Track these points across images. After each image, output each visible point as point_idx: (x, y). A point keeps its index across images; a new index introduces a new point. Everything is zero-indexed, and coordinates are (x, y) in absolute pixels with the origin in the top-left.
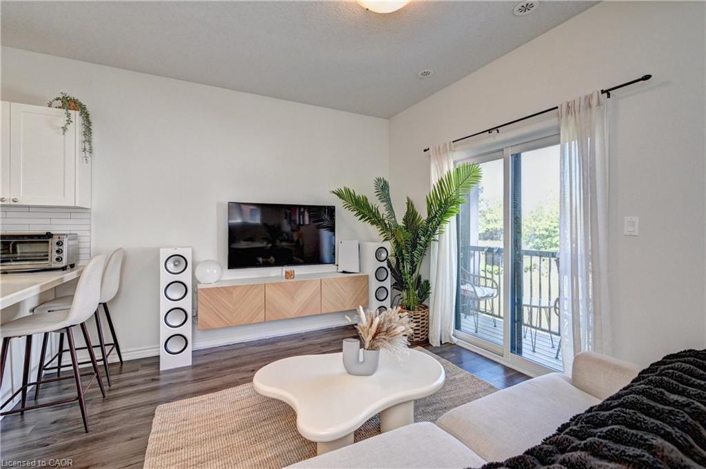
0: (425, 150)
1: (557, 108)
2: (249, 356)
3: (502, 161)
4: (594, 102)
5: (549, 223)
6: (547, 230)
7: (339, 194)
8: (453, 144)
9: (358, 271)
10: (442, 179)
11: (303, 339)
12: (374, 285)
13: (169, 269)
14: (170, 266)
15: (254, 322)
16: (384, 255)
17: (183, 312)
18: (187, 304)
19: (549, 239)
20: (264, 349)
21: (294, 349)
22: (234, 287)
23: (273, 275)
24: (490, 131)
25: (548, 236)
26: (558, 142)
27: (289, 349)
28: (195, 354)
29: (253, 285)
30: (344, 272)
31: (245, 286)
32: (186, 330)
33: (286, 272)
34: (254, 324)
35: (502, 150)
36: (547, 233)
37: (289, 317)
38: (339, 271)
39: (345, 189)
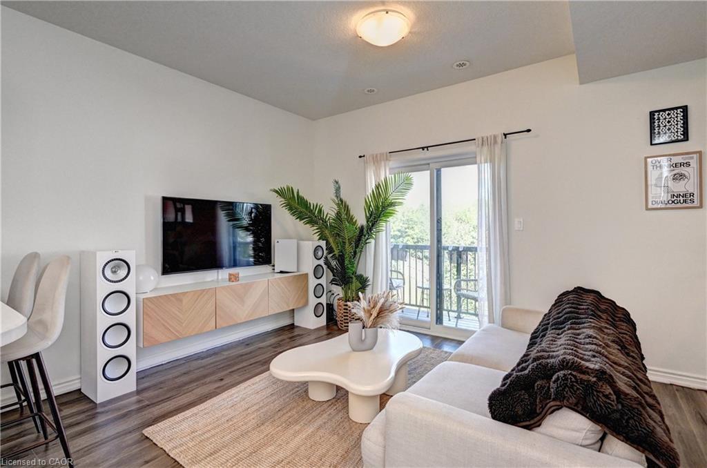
0: (360, 157)
1: (474, 139)
2: (201, 369)
3: (429, 172)
4: (499, 140)
5: (401, 224)
6: (399, 231)
7: (280, 193)
8: (389, 154)
9: (295, 270)
10: (379, 184)
11: (248, 345)
12: (313, 282)
13: (107, 277)
14: (108, 273)
15: (205, 331)
16: (320, 253)
17: (124, 327)
18: (129, 318)
19: (401, 239)
20: (212, 361)
21: (246, 354)
22: (184, 294)
23: (209, 279)
24: (423, 148)
25: (400, 237)
26: (476, 163)
27: (242, 355)
28: (141, 376)
29: (204, 290)
30: (281, 272)
31: (195, 292)
32: (130, 349)
33: (230, 275)
34: (204, 333)
35: (429, 164)
36: (399, 234)
37: (239, 322)
38: (276, 271)
39: (288, 188)
